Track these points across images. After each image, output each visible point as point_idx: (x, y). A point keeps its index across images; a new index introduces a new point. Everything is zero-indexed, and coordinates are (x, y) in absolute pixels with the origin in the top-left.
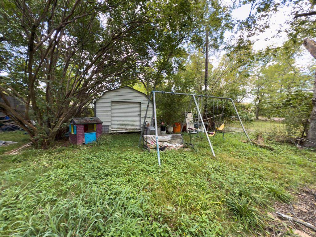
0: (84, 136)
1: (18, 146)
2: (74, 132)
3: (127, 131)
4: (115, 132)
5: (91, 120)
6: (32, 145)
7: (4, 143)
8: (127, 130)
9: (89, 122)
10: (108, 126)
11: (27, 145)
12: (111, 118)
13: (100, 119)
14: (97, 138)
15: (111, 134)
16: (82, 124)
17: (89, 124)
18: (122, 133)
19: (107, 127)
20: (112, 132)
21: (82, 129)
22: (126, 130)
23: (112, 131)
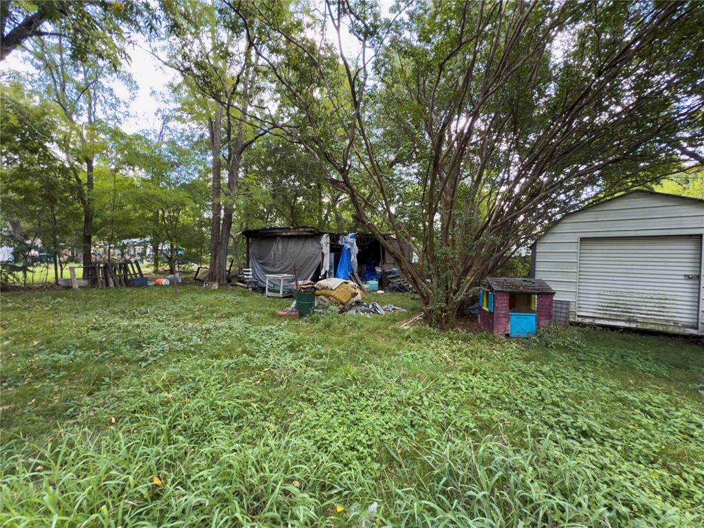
0: (508, 317)
1: (408, 317)
2: (487, 306)
3: (633, 325)
4: (587, 321)
5: (525, 283)
6: (424, 318)
7: (394, 309)
8: (635, 321)
9: (521, 288)
10: (568, 303)
11: (417, 318)
12: (578, 283)
13: (548, 283)
14: (539, 328)
15: (577, 324)
16: (506, 292)
17: (521, 293)
18: (613, 328)
19: (564, 306)
20: (580, 320)
21: (507, 302)
22: (629, 321)
23: (579, 316)
